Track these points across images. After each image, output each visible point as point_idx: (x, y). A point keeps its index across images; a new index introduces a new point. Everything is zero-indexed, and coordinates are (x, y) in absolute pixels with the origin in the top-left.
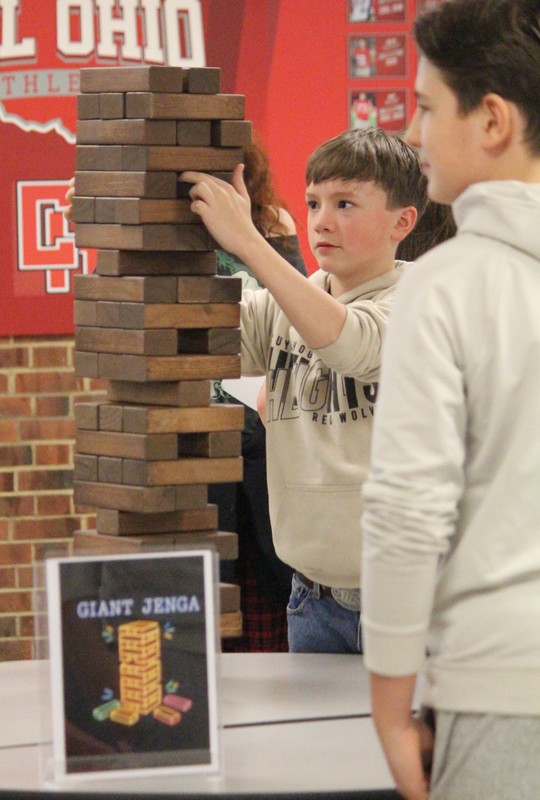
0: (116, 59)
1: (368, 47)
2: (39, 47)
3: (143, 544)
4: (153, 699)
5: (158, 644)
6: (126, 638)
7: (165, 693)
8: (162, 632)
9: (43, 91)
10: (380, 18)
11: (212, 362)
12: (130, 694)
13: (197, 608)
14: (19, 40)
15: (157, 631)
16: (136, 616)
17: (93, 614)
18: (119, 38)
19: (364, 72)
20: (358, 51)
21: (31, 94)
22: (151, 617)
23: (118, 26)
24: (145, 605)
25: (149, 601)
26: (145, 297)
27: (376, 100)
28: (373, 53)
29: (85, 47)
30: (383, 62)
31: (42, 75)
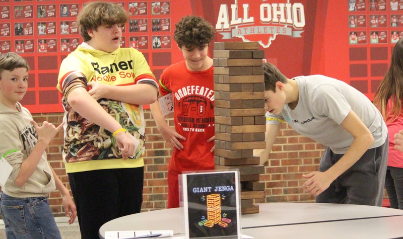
0: (278, 22)
1: (354, 18)
2: (255, 19)
3: (230, 168)
4: (218, 219)
5: (220, 201)
6: (209, 199)
7: (222, 217)
8: (221, 197)
9: (256, 32)
10: (358, 10)
11: (254, 111)
12: (211, 218)
13: (233, 190)
14: (249, 17)
15: (220, 197)
16: (213, 192)
17: (198, 192)
18: (279, 17)
19: (353, 26)
20: (352, 20)
21: (252, 33)
22: (218, 193)
23: (279, 13)
24: (216, 189)
25: (217, 187)
26: (230, 90)
27: (357, 34)
28: (356, 20)
29: (269, 19)
30: (359, 23)
31: (256, 27)
